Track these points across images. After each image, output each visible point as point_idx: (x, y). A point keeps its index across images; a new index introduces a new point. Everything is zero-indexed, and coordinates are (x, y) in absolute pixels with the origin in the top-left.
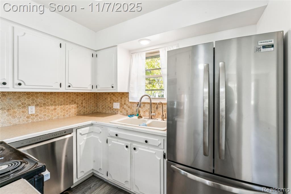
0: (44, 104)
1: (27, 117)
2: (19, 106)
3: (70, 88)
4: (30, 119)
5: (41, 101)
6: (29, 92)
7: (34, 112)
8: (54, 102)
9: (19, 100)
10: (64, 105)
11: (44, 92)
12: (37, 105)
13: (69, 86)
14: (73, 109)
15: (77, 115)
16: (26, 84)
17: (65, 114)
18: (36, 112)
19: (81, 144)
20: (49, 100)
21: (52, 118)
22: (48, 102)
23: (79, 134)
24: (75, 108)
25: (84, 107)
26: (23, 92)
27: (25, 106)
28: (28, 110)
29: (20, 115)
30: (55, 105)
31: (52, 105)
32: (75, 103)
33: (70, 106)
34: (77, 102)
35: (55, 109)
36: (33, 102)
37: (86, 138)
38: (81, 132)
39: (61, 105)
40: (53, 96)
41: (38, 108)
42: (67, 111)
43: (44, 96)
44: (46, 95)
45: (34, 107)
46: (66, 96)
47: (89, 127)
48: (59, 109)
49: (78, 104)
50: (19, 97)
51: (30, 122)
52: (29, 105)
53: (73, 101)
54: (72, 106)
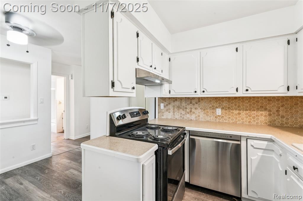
0: (229, 108)
1: (215, 117)
2: (210, 107)
3: (247, 92)
4: (217, 119)
5: (226, 105)
6: (217, 97)
7: (220, 114)
8: (239, 106)
9: (210, 103)
10: (250, 110)
11: (228, 97)
12: (222, 108)
13: (247, 90)
14: (262, 116)
15: (269, 125)
16: (208, 91)
17: (251, 121)
18: (222, 114)
19: (252, 158)
20: (233, 105)
21: (236, 122)
22: (232, 107)
23: (250, 145)
24: (265, 116)
25: (283, 117)
26: (212, 97)
27: (214, 108)
28: (216, 111)
29: (211, 115)
30: (240, 110)
31: (236, 109)
32: (266, 109)
33: (258, 112)
34: (268, 109)
35: (239, 114)
36: (220, 106)
37: (261, 154)
38: (252, 144)
39: (246, 110)
40: (237, 101)
41: (224, 111)
42: (254, 118)
43: (228, 101)
44: (231, 100)
45: (220, 110)
46: (253, 101)
47: (267, 142)
48: (244, 114)
49: (270, 111)
50: (210, 101)
51: (217, 121)
52: (217, 108)
53: (263, 107)
54: (261, 112)
